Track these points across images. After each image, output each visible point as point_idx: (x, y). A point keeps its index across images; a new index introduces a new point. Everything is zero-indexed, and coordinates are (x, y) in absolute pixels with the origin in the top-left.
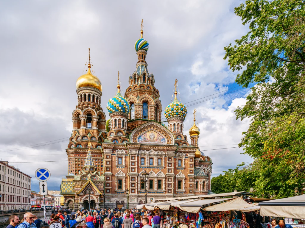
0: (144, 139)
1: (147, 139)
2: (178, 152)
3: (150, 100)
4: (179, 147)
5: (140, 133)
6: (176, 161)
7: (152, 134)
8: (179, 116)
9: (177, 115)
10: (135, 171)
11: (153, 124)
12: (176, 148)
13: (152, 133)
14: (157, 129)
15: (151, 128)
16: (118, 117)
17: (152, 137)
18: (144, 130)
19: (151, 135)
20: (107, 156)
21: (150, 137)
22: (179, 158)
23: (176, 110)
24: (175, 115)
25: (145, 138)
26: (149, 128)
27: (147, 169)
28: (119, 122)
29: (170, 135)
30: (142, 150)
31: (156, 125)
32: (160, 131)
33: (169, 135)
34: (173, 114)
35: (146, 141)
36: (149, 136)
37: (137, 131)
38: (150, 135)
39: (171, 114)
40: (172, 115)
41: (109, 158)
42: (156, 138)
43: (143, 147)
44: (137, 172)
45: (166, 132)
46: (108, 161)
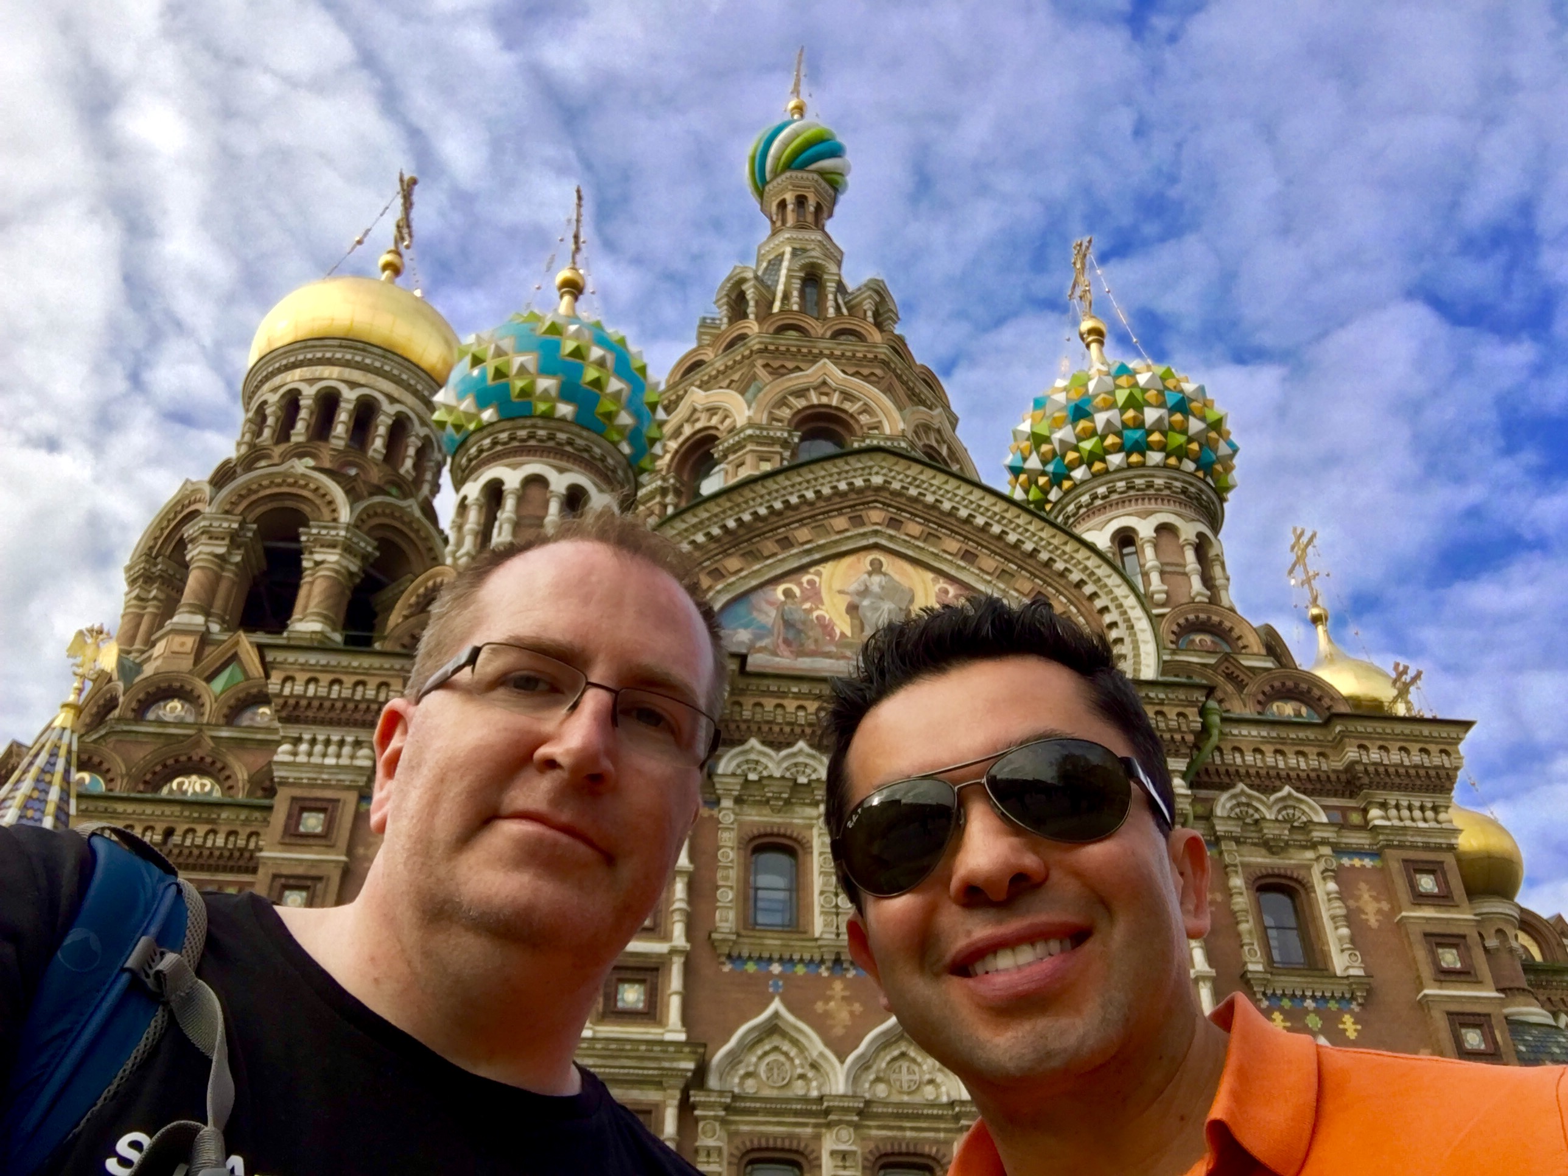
0: (788, 624)
1: (826, 627)
2: (1224, 787)
3: (866, 410)
4: (1224, 720)
5: (733, 563)
6: (1229, 893)
7: (876, 579)
8: (1155, 457)
9: (1135, 458)
10: (651, 1013)
11: (877, 480)
12: (1192, 713)
13: (876, 568)
14: (928, 537)
15: (857, 521)
16: (514, 466)
17: (876, 609)
18: (786, 543)
19: (865, 592)
20: (301, 806)
21: (853, 609)
22: (1260, 859)
23: (1123, 410)
24: (1116, 460)
25: (797, 616)
26: (840, 522)
27: (838, 986)
28: (530, 510)
29: (1088, 589)
30: (754, 742)
31: (913, 492)
32: (968, 556)
33: (1080, 584)
34: (1087, 445)
35: (813, 654)
36: (842, 603)
37: (700, 538)
38: (853, 587)
39: (1071, 456)
40: (1080, 462)
41: (324, 838)
43: (769, 703)
44: (687, 1019)
45: (1044, 556)
46: (300, 871)
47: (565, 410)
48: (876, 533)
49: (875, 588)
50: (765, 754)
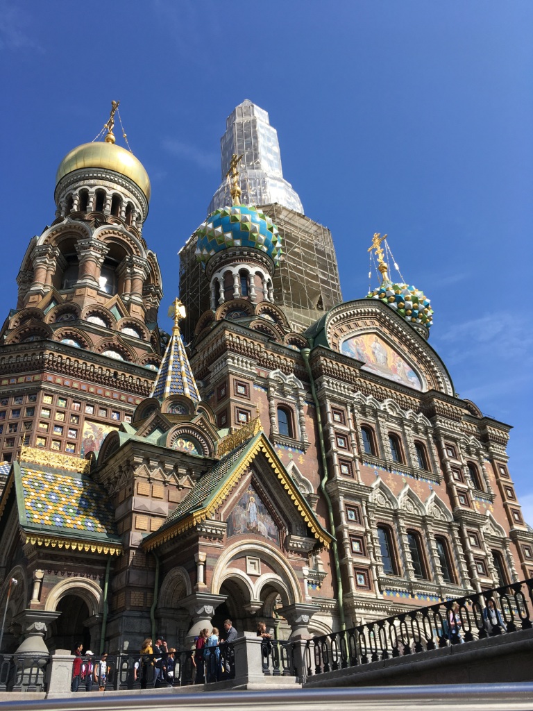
1: (368, 358)
5: (345, 328)
7: (377, 345)
9: (414, 319)
10: (352, 476)
13: (377, 341)
15: (372, 323)
16: (252, 266)
17: (379, 355)
18: (355, 325)
20: (238, 383)
21: (374, 353)
23: (413, 302)
24: (408, 318)
25: (361, 352)
26: (368, 322)
27: (390, 475)
28: (256, 285)
30: (359, 392)
34: (402, 311)
35: (367, 365)
38: (373, 346)
42: (392, 364)
43: (363, 381)
46: (243, 406)
47: (265, 249)
48: (377, 329)
49: (377, 347)
50: (363, 397)
